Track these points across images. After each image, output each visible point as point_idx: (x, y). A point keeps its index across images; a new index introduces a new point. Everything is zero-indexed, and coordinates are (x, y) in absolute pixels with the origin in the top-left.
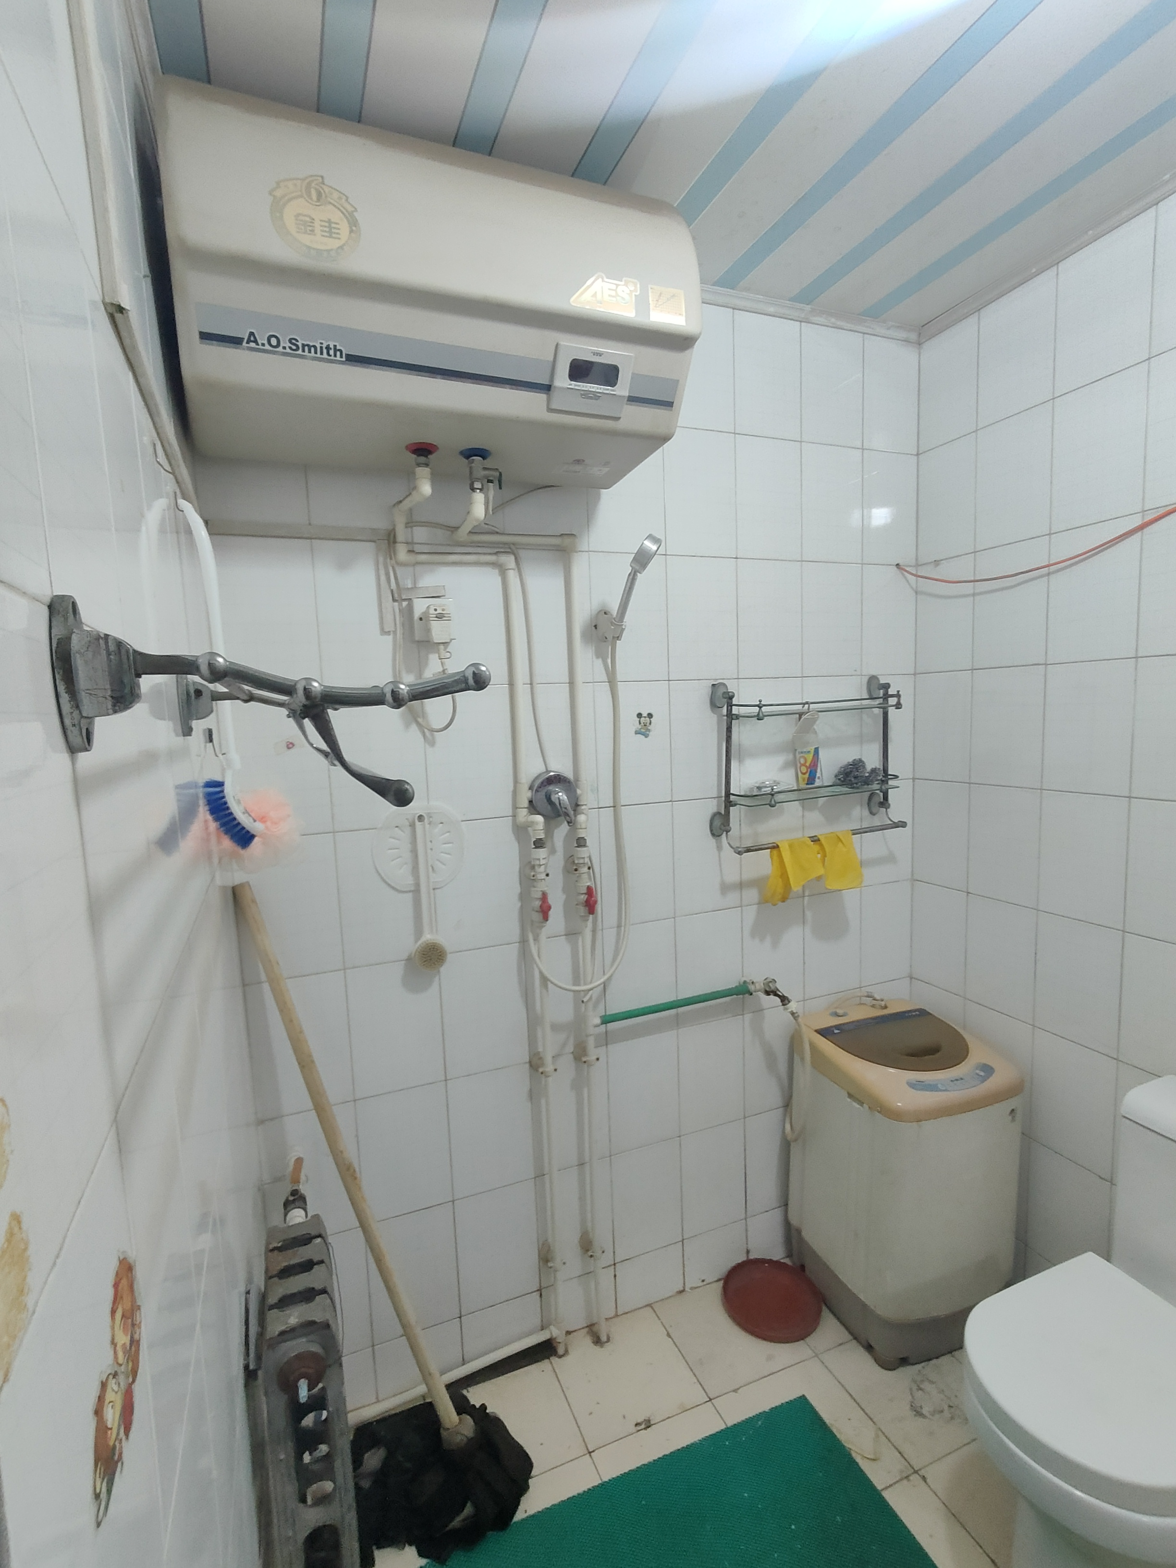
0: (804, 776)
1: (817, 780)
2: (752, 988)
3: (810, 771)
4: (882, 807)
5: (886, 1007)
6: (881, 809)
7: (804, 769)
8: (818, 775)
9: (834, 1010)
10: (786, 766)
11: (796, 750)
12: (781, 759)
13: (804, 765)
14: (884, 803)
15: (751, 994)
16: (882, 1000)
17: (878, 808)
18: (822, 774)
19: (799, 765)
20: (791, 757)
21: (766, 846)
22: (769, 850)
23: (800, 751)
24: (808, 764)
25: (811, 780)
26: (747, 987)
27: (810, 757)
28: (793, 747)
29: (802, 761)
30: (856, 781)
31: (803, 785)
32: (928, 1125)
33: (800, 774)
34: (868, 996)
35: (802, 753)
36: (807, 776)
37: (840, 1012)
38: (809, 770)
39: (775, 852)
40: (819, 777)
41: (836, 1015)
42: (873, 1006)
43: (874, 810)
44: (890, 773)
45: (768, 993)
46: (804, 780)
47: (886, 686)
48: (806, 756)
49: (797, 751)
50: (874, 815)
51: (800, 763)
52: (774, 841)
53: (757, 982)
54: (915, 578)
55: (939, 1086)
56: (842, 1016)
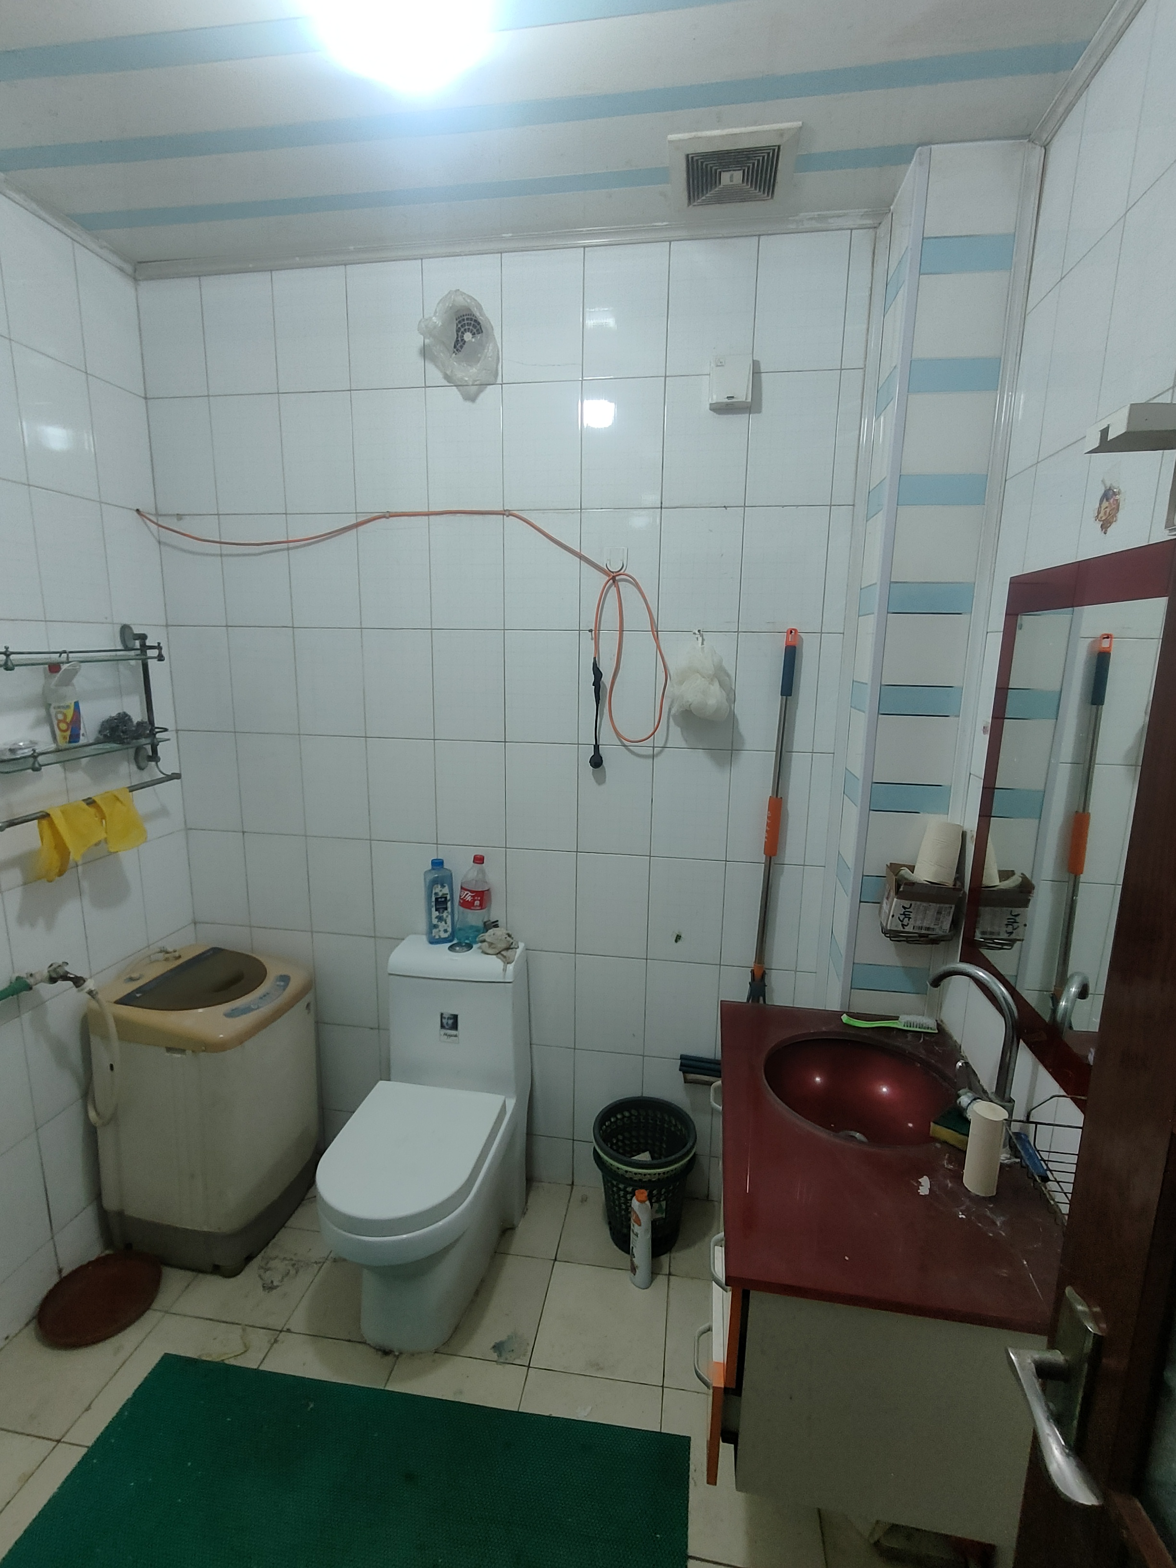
0: (65, 734)
1: (81, 737)
2: (31, 981)
3: (72, 728)
4: (151, 761)
5: (180, 957)
6: (150, 763)
7: (64, 726)
8: (82, 732)
9: (128, 976)
10: (38, 723)
11: (50, 705)
12: (32, 715)
13: (64, 721)
14: (154, 757)
15: (31, 988)
16: (175, 951)
17: (146, 761)
18: (85, 730)
19: (55, 722)
20: (42, 712)
21: (33, 817)
22: (36, 821)
23: (57, 704)
24: (68, 720)
25: (74, 737)
26: (26, 981)
27: (70, 713)
28: (45, 702)
29: (60, 717)
30: (126, 737)
31: (63, 744)
32: (248, 1044)
33: (58, 732)
34: (161, 952)
35: (59, 707)
36: (68, 733)
37: (135, 975)
38: (70, 726)
39: (45, 822)
40: (83, 735)
41: (131, 979)
42: (167, 960)
43: (142, 764)
44: (156, 726)
45: (53, 980)
46: (65, 738)
47: (143, 637)
48: (65, 711)
49: (52, 707)
50: (143, 769)
51: (57, 719)
52: (41, 810)
53: (37, 973)
54: (156, 527)
55: (253, 1007)
56: (138, 979)
